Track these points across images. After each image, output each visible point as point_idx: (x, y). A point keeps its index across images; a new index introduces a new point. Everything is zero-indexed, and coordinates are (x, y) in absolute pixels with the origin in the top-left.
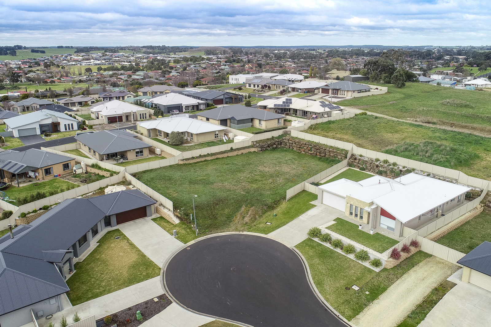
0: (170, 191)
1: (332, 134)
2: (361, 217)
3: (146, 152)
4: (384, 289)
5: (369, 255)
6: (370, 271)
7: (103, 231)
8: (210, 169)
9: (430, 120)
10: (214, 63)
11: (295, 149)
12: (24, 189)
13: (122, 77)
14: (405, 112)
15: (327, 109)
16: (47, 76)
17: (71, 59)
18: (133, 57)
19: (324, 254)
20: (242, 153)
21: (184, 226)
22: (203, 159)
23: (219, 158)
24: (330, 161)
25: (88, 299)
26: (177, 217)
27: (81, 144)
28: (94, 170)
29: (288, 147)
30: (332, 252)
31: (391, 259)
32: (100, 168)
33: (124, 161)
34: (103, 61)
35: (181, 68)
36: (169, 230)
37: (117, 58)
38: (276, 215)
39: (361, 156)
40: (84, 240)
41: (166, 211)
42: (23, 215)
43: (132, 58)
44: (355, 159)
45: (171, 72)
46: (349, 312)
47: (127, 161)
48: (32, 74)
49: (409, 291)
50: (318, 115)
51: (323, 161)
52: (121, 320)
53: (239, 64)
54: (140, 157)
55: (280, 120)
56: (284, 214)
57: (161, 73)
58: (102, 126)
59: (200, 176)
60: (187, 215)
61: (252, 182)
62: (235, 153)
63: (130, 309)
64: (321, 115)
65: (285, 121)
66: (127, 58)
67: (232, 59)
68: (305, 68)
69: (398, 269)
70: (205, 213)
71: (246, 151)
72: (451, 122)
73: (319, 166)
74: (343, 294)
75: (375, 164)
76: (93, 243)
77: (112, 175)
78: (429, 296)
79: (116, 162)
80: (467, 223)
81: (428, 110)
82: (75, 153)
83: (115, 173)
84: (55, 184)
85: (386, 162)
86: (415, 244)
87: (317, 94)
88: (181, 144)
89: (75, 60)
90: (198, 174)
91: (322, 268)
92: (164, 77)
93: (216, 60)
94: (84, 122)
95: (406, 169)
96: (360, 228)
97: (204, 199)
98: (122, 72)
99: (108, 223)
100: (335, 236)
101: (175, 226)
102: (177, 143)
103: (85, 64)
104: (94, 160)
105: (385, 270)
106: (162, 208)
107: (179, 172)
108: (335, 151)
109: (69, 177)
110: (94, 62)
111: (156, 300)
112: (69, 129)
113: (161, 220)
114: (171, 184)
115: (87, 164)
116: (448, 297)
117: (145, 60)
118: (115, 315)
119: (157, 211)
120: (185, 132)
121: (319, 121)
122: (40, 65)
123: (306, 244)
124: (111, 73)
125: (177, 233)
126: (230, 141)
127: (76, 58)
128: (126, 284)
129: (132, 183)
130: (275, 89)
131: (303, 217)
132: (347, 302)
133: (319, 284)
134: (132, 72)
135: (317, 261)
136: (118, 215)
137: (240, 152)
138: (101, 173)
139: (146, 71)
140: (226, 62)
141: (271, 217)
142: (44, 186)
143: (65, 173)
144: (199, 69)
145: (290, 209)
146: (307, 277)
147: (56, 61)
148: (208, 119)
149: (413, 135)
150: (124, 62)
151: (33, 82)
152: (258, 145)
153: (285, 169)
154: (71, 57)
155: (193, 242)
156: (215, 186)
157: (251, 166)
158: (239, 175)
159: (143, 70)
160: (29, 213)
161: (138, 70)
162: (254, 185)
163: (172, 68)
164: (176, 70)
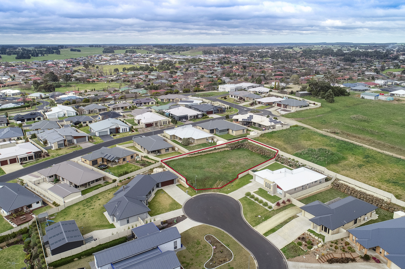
0: (184, 172)
1: (272, 141)
2: (270, 188)
3: (170, 150)
4: (270, 217)
5: (268, 204)
6: (267, 210)
7: (156, 190)
8: (203, 160)
9: (336, 131)
10: (210, 64)
11: (250, 149)
12: (116, 168)
13: (141, 77)
14: (324, 124)
15: (273, 124)
16: (87, 75)
17: (101, 59)
18: (148, 57)
19: (250, 203)
20: (221, 151)
21: (191, 189)
22: (200, 154)
23: (208, 154)
24: (266, 158)
25: (156, 215)
26: (188, 184)
27: (136, 143)
28: (145, 159)
29: (246, 148)
30: (254, 202)
31: (276, 206)
32: (148, 158)
33: (160, 154)
34: (126, 61)
35: (184, 69)
36: (184, 190)
37: (136, 59)
38: (233, 186)
39: (282, 156)
40: (150, 193)
41: (182, 181)
42: (120, 181)
43: (147, 59)
44: (279, 157)
45: (176, 72)
46: (254, 224)
47: (161, 154)
48: (77, 73)
49: (280, 218)
50: (267, 128)
51: (263, 157)
52: (169, 222)
53: (228, 65)
54: (168, 152)
55: (244, 130)
56: (237, 185)
57: (170, 73)
58: (142, 129)
59: (198, 164)
60: (192, 184)
61: (223, 169)
62: (217, 151)
63: (172, 219)
64: (269, 127)
65: (247, 130)
66: (143, 59)
67: (223, 60)
68: (280, 70)
69: (278, 210)
70: (200, 183)
71: (223, 149)
72: (348, 133)
73: (260, 160)
74: (254, 218)
75: (288, 160)
76: (153, 195)
77: (155, 163)
78: (286, 220)
79: (155, 155)
80: (321, 193)
81: (338, 124)
82: (133, 148)
83: (157, 161)
84: (129, 166)
85: (293, 160)
86: (289, 200)
87: (274, 107)
88: (188, 145)
89: (105, 60)
90: (197, 163)
91: (248, 209)
92: (172, 77)
93: (211, 61)
94: (132, 127)
95: (302, 164)
96: (268, 193)
97: (200, 176)
98: (141, 72)
99: (158, 186)
100: (256, 196)
101: (187, 189)
102: (186, 145)
103: (113, 63)
104: (145, 154)
105: (273, 210)
106: (180, 180)
107: (187, 161)
108: (270, 152)
109: (134, 162)
110: (119, 62)
111: (181, 217)
112: (125, 131)
113: (180, 186)
114: (184, 168)
115: (142, 156)
116: (294, 220)
117: (157, 61)
118: (167, 221)
119: (178, 181)
120: (190, 138)
121: (267, 131)
122: (80, 64)
123: (244, 199)
124: (133, 72)
125: (188, 192)
126: (215, 143)
127: (105, 58)
128: (169, 211)
129: (165, 167)
130: (248, 100)
131: (245, 187)
132: (255, 221)
133: (245, 214)
134: (148, 72)
135: (246, 206)
136: (162, 183)
137: (220, 150)
138: (149, 161)
139: (159, 71)
140: (218, 64)
141: (231, 186)
142: (124, 167)
143: (131, 160)
144: (198, 69)
145: (240, 183)
146: (241, 212)
147: (91, 61)
148: (203, 129)
149: (318, 143)
150: (142, 62)
151: (80, 81)
152: (229, 146)
153: (242, 161)
154: (102, 58)
155: (195, 196)
156: (205, 170)
157: (224, 159)
158: (218, 164)
159: (156, 70)
160: (123, 180)
161: (152, 70)
162: (224, 170)
163: (177, 69)
164: (180, 71)
